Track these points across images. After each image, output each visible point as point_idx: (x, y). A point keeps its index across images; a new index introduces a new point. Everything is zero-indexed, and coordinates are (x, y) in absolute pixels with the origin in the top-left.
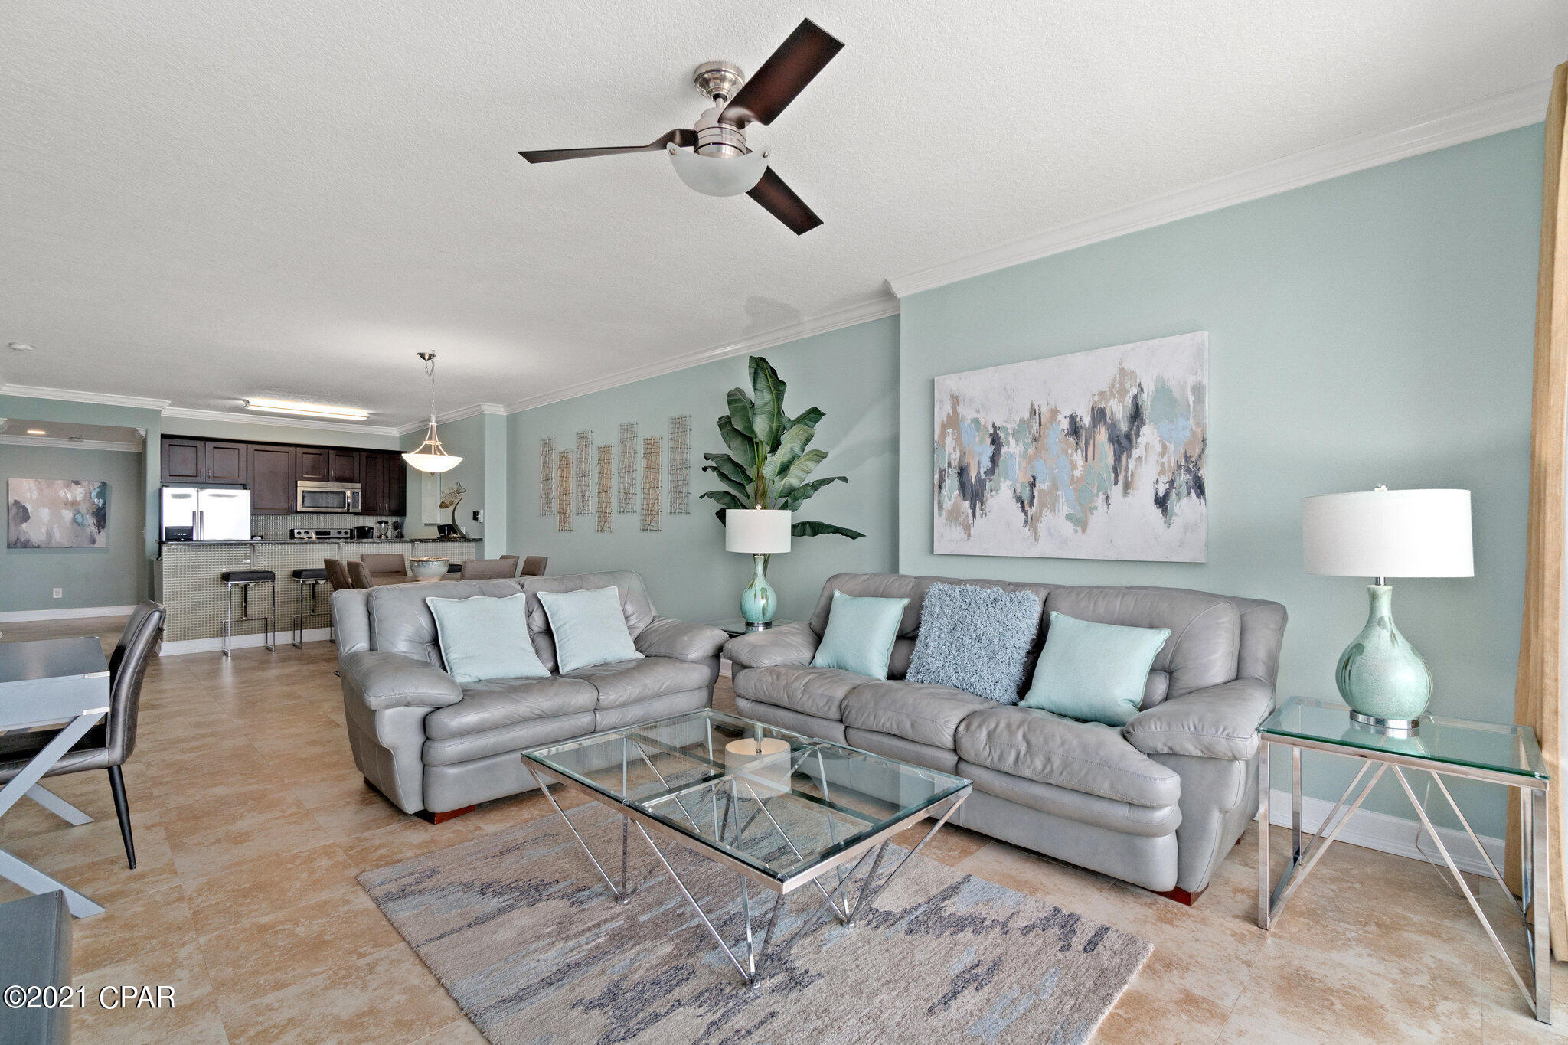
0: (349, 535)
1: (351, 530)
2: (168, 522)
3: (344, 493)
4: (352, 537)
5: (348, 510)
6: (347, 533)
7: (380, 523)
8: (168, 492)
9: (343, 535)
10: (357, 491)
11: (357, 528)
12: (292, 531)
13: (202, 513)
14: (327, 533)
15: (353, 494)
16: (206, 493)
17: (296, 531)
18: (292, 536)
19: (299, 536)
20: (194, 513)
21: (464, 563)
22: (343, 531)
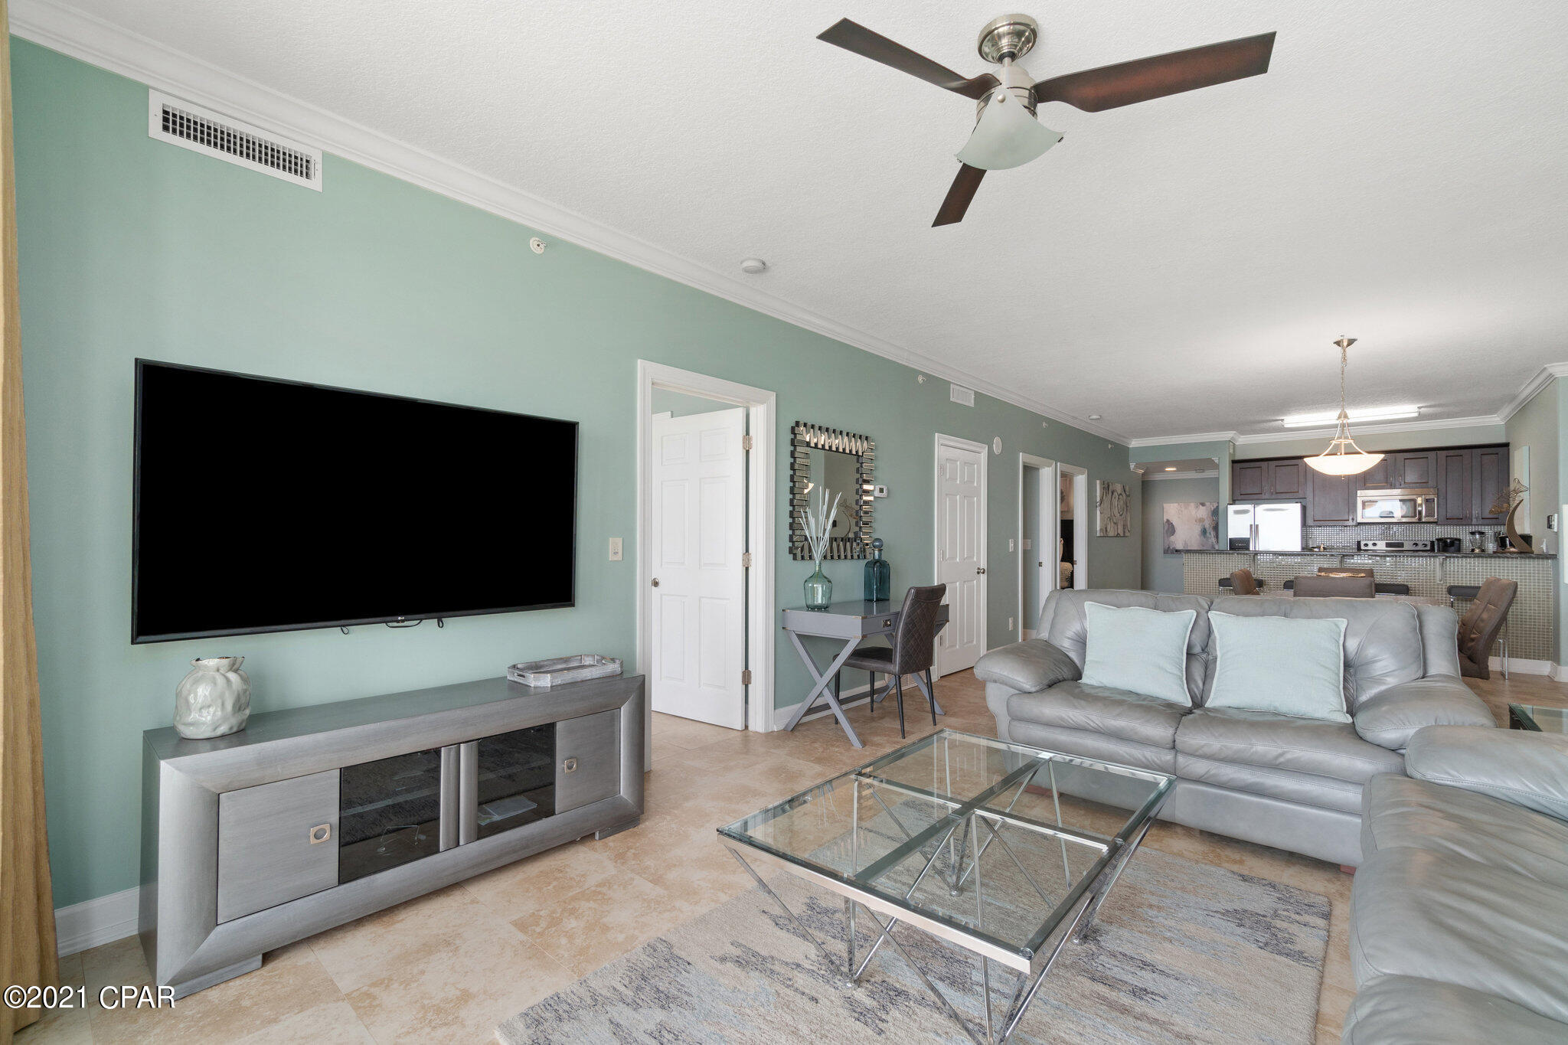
0: (1428, 548)
1: (1432, 543)
2: (1232, 534)
3: (1414, 501)
4: (1432, 550)
5: (1420, 519)
6: (1426, 545)
7: (1473, 533)
8: (1232, 508)
9: (1420, 547)
10: (1432, 497)
11: (1439, 540)
12: (1359, 543)
13: (1257, 526)
14: (1401, 545)
15: (1427, 501)
16: (1261, 509)
17: (1362, 543)
18: (1359, 548)
19: (1366, 548)
20: (1251, 526)
21: (1296, 578)
22: (1420, 543)
